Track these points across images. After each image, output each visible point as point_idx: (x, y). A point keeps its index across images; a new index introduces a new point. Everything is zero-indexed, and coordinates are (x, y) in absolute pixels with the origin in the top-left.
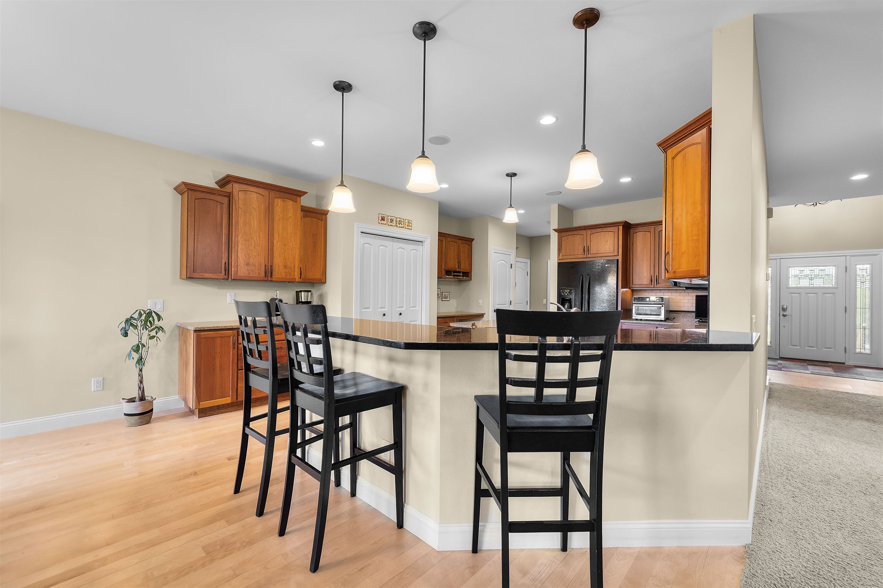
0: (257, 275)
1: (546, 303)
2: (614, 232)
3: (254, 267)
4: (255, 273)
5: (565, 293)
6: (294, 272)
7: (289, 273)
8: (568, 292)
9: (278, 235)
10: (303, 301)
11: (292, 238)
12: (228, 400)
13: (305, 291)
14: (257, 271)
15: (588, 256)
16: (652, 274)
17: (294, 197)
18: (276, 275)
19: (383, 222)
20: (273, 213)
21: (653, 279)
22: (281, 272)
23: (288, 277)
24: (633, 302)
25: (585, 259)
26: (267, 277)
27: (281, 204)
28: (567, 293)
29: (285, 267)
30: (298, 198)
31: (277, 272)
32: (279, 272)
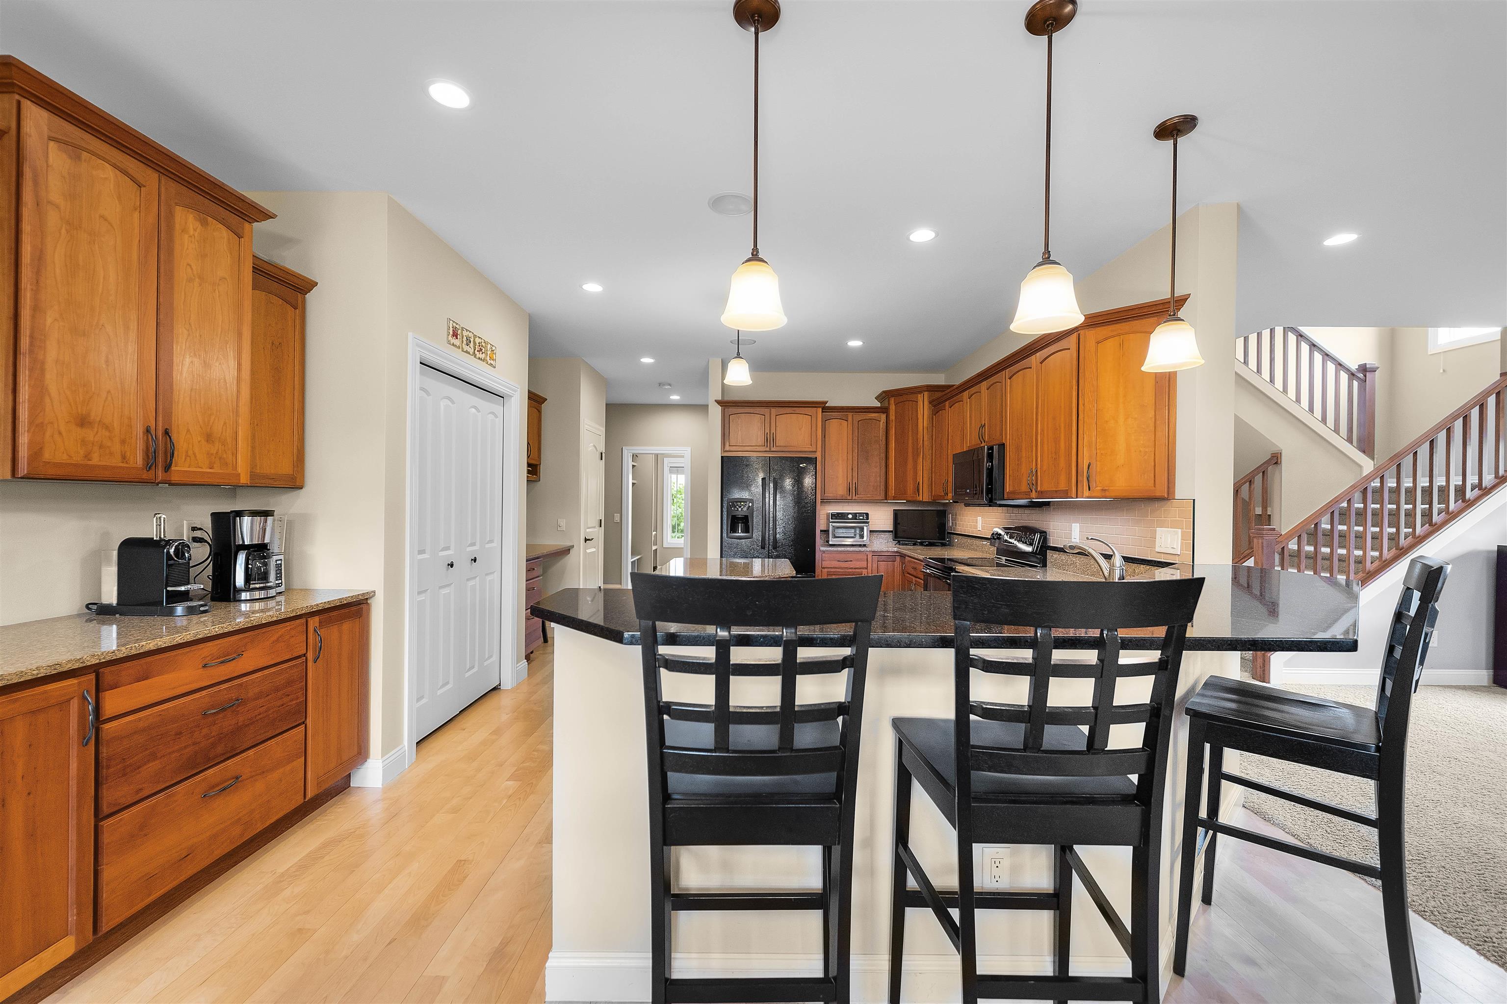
0: (116, 461)
1: (619, 521)
2: (811, 416)
3: (107, 434)
4: (111, 454)
5: (737, 507)
6: (235, 454)
7: (220, 458)
8: (742, 505)
9: (188, 330)
10: (246, 543)
11: (228, 346)
12: (66, 948)
13: (254, 513)
14: (117, 448)
15: (773, 449)
16: (850, 480)
17: (234, 219)
18: (181, 467)
19: (453, 341)
20: (170, 251)
21: (851, 488)
22: (194, 454)
23: (217, 470)
24: (831, 520)
25: (768, 454)
26: (152, 472)
27: (195, 230)
28: (740, 507)
29: (209, 438)
30: (247, 225)
31: (184, 455)
32: (190, 453)
